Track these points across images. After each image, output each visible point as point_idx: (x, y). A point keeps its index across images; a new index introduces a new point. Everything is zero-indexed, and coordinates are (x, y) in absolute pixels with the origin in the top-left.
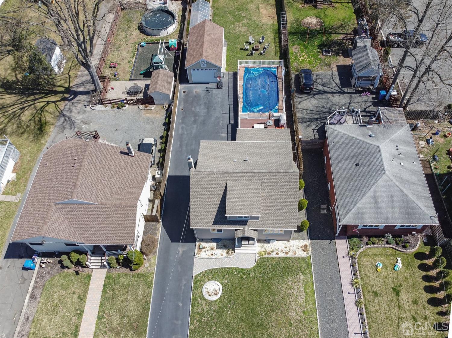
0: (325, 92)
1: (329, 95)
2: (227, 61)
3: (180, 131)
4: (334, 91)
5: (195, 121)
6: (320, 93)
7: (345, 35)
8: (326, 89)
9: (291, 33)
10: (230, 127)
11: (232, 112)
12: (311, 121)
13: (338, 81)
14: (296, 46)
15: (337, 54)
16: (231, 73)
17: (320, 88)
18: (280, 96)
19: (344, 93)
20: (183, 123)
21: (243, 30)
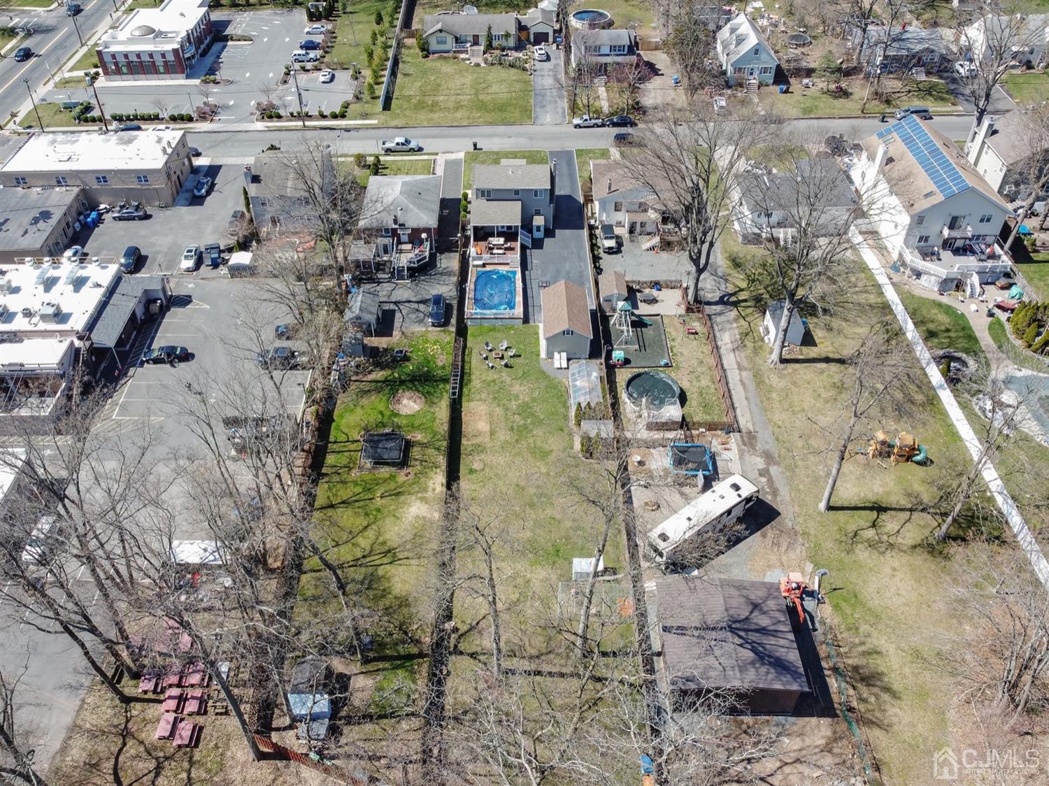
0: (418, 302)
1: (414, 299)
2: (538, 339)
3: (582, 264)
4: (406, 304)
5: (568, 273)
6: (424, 302)
7: (365, 379)
8: (415, 306)
9: (446, 381)
10: (529, 268)
11: (528, 281)
12: (442, 274)
13: (398, 315)
14: (440, 364)
15: (386, 350)
16: (532, 323)
17: (422, 307)
18: (472, 287)
19: (395, 303)
20: (582, 272)
21: (517, 388)
